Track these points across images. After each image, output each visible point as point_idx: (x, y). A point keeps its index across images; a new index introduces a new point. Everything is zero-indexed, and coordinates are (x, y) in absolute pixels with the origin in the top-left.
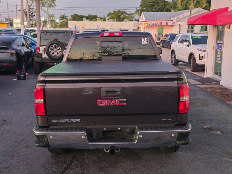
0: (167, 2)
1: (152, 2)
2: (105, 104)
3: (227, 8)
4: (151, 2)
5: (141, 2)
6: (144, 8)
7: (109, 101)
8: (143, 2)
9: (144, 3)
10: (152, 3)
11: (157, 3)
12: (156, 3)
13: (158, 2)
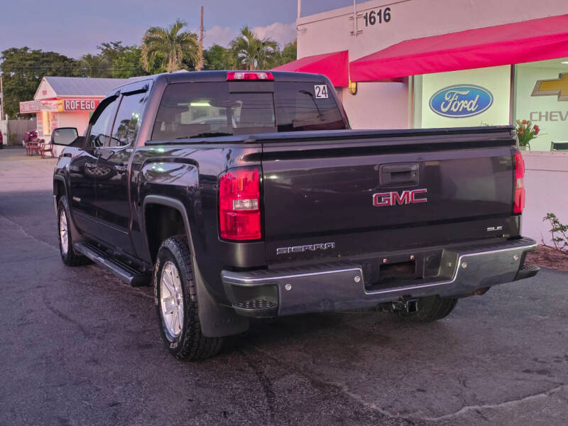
0: (71, 61)
1: (31, 60)
2: (389, 202)
3: (345, 54)
4: (28, 58)
5: (3, 58)
6: (12, 74)
7: (396, 194)
8: (7, 59)
9: (10, 60)
10: (32, 62)
11: (47, 61)
12: (43, 62)
13: (46, 59)
